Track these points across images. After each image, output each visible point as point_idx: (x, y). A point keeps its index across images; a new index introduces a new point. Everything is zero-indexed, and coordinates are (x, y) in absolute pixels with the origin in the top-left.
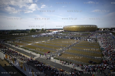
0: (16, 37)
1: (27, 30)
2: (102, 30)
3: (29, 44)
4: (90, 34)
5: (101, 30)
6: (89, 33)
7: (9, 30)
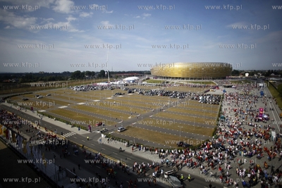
0: (35, 90)
1: (65, 73)
2: (247, 75)
3: (61, 107)
4: (212, 85)
5: (244, 75)
6: (210, 83)
7: (21, 74)
